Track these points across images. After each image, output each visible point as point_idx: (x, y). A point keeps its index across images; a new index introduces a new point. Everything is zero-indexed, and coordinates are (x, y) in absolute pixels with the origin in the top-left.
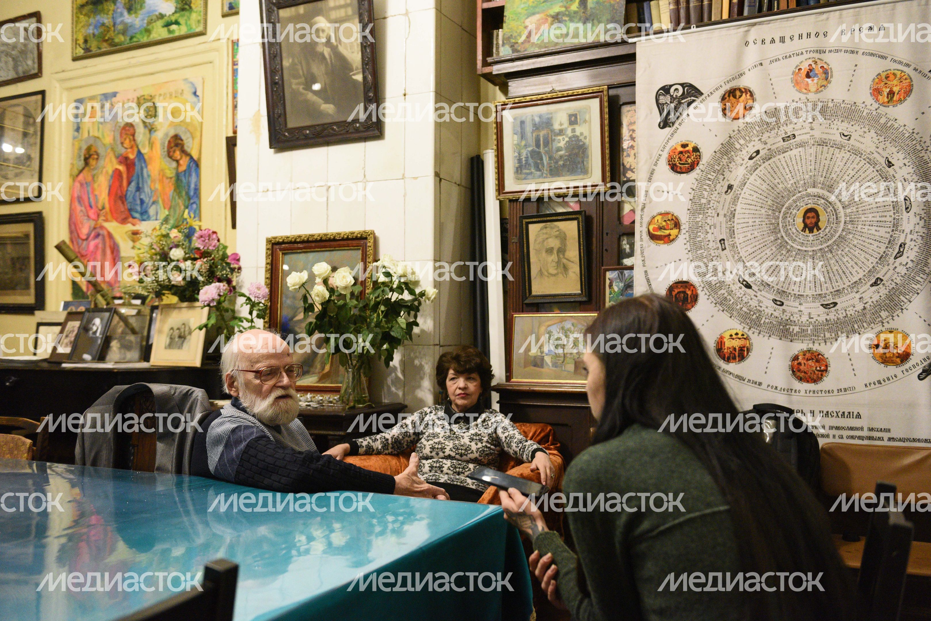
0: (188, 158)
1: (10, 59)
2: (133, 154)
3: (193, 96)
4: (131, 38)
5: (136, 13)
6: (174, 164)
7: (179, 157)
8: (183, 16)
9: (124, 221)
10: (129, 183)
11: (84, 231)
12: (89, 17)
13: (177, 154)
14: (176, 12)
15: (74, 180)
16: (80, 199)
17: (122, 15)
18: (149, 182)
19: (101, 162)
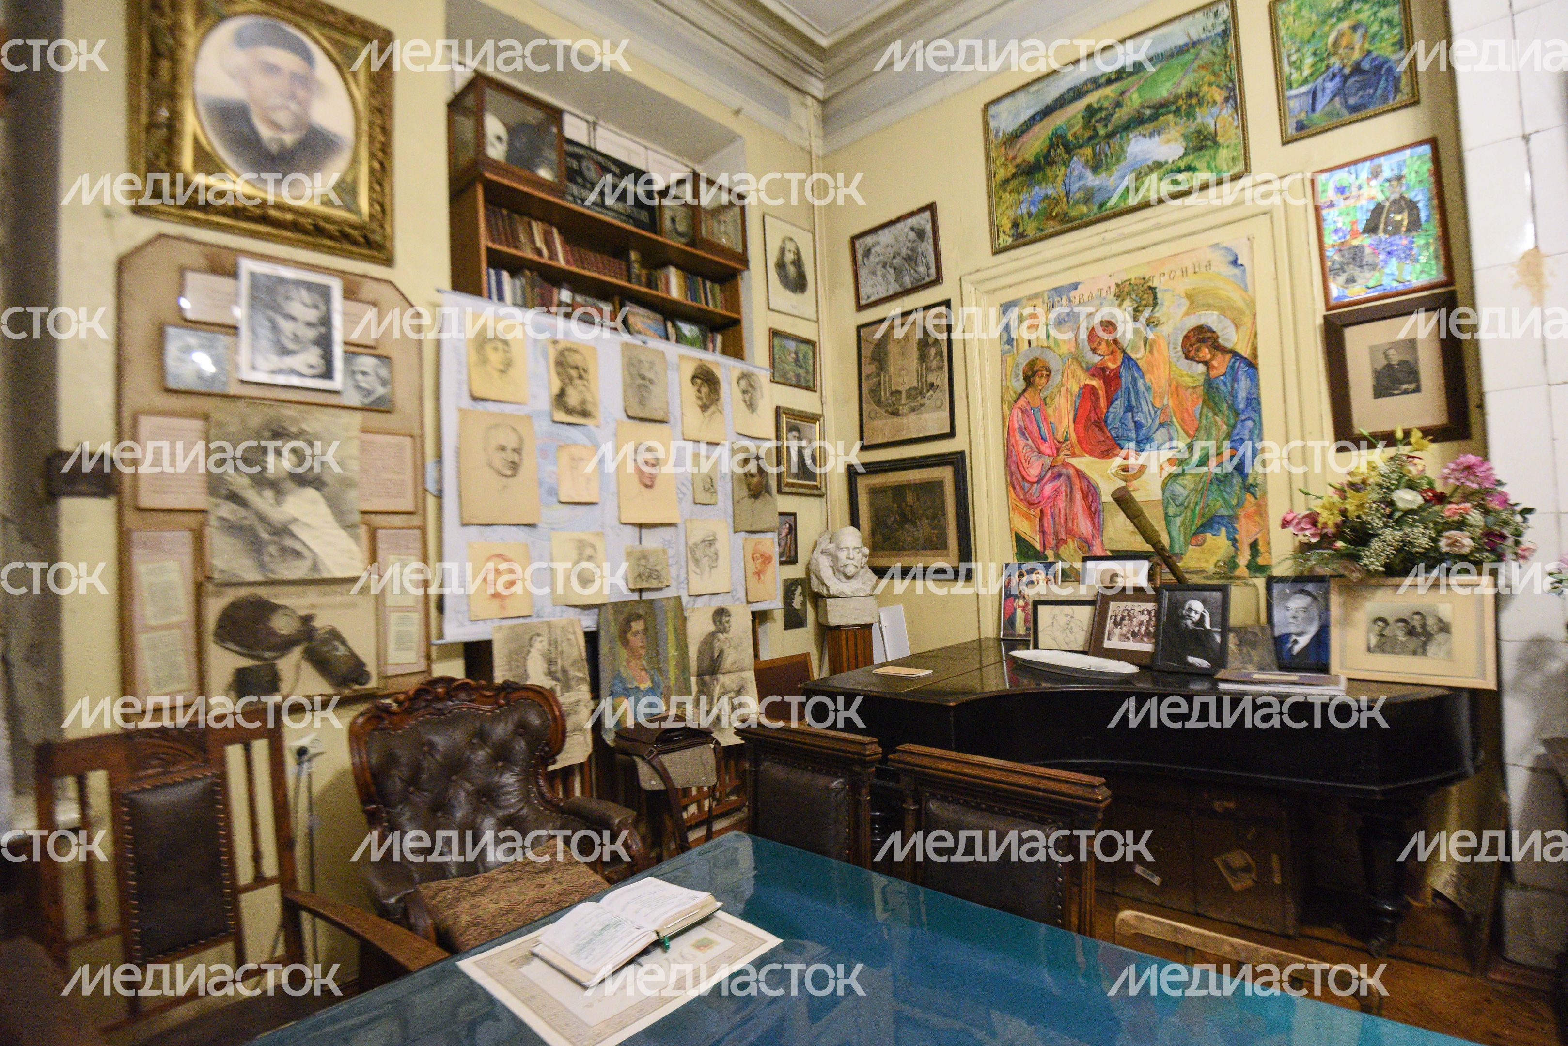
0: (1228, 357)
1: (891, 271)
2: (1115, 362)
3: (1231, 267)
4: (1101, 206)
5: (1108, 169)
6: (1201, 368)
7: (1208, 357)
8: (1199, 157)
9: (1107, 454)
10: (1110, 403)
11: (1033, 472)
12: (1019, 194)
13: (1205, 353)
14: (1185, 154)
15: (1011, 408)
16: (1024, 431)
17: (1081, 177)
18: (1150, 398)
19: (1056, 379)
